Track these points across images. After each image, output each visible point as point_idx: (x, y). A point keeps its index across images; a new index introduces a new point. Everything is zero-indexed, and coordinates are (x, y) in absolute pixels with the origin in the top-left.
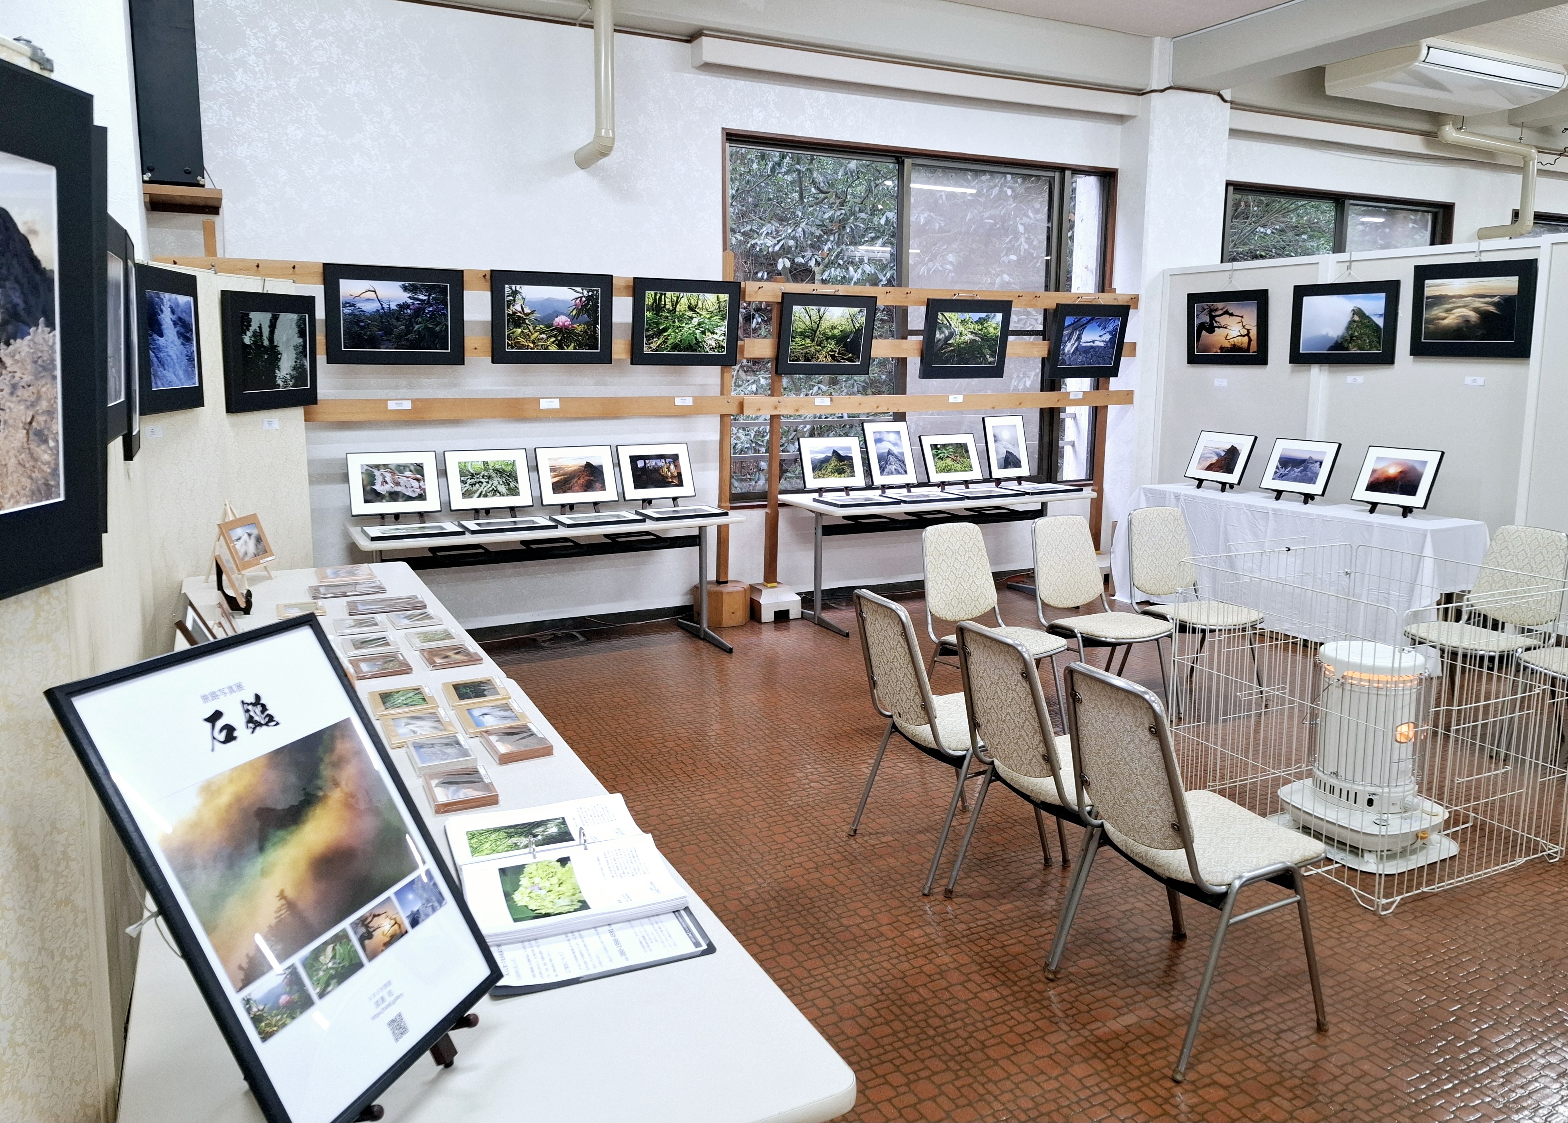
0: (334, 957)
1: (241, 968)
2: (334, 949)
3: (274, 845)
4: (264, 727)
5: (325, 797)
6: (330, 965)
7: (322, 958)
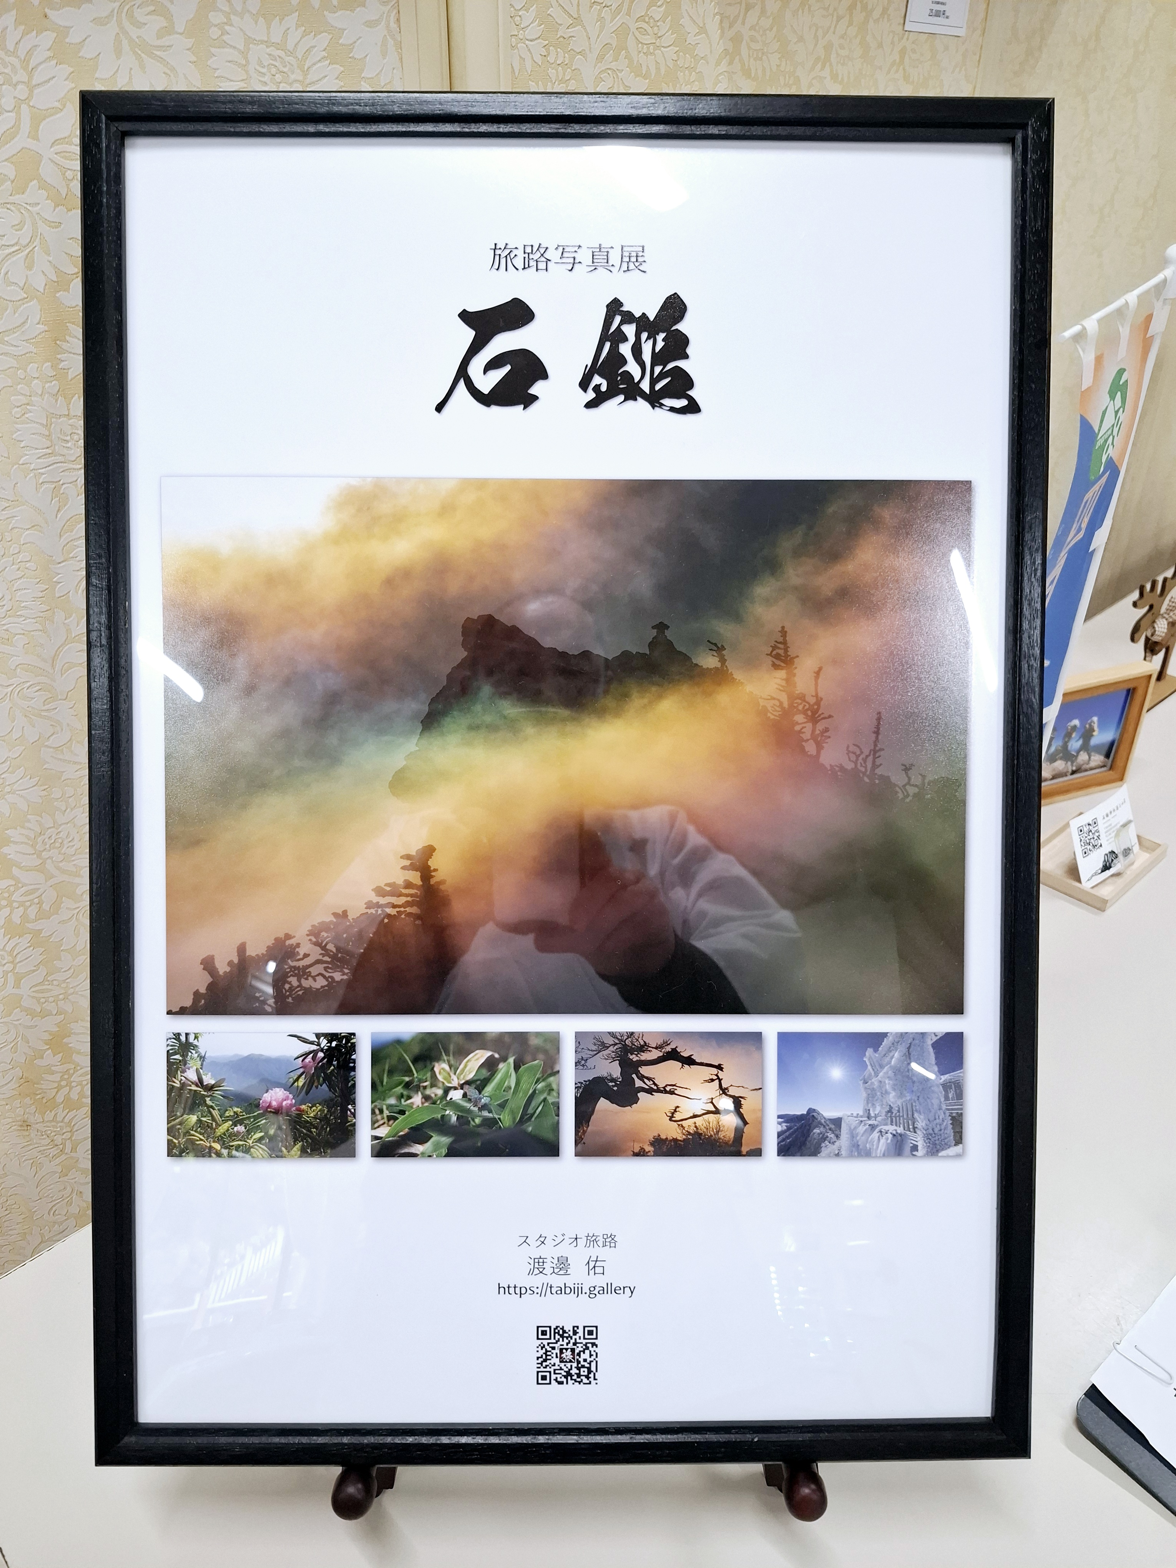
0: (480, 1084)
1: (208, 965)
2: (490, 1065)
3: (474, 728)
4: (641, 404)
5: (720, 676)
6: (456, 1095)
7: (441, 1068)
